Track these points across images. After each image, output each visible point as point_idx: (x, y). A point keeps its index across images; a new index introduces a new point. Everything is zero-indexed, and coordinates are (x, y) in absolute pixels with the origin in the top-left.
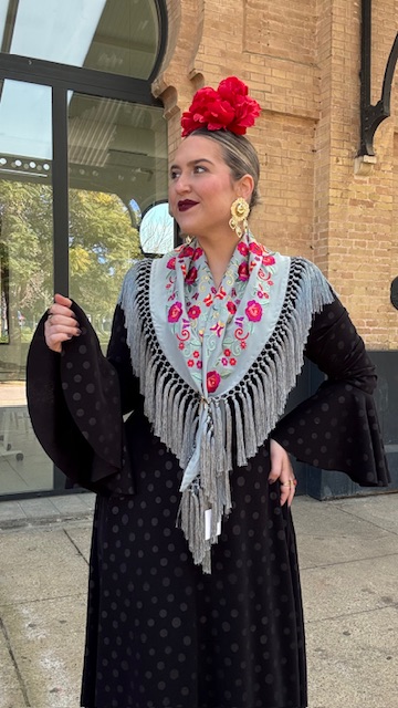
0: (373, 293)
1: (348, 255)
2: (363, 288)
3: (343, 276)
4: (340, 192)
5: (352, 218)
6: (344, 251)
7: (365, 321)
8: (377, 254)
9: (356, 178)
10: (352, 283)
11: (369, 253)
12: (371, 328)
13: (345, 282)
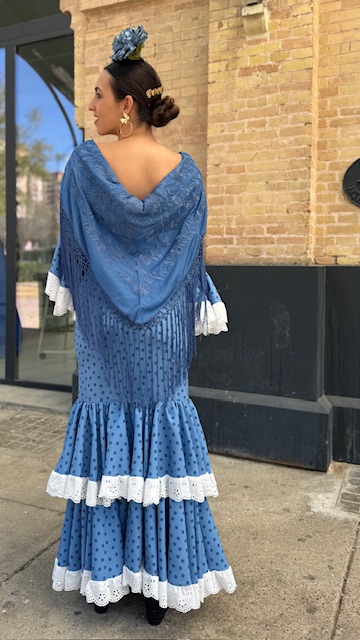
0: (278, 187)
1: (236, 143)
2: (262, 183)
3: (230, 170)
4: (224, 64)
5: (244, 94)
6: (231, 138)
7: (264, 227)
8: (284, 133)
9: (248, 39)
10: (242, 179)
11: (271, 135)
12: (275, 237)
13: (233, 178)
